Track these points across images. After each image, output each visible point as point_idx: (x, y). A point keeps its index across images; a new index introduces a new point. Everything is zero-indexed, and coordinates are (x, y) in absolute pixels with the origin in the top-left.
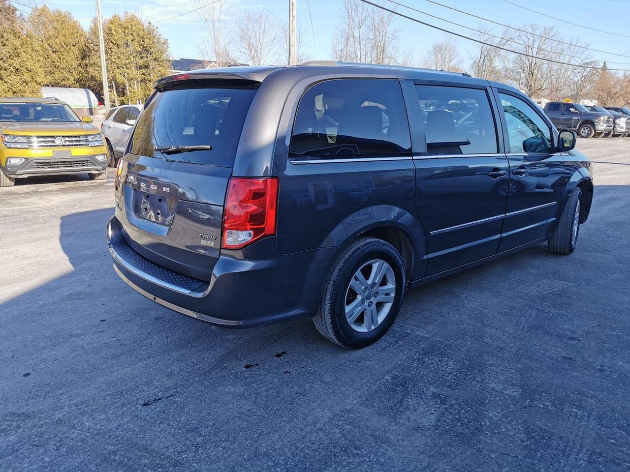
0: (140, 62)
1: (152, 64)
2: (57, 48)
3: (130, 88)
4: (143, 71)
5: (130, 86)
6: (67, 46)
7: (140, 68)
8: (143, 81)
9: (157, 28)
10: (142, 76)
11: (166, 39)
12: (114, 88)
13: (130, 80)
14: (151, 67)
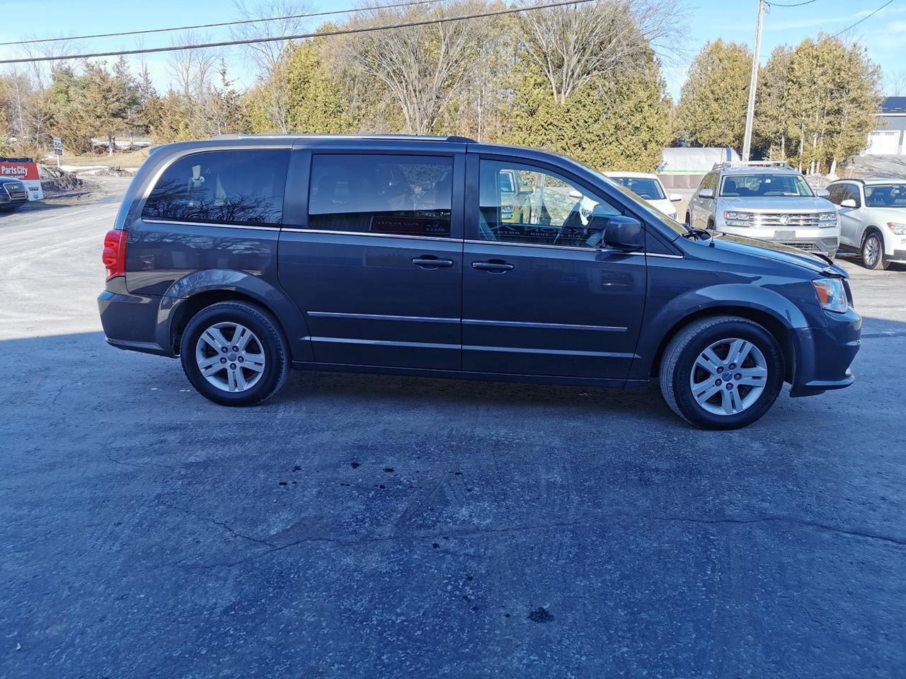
0: (829, 105)
1: (847, 107)
2: (721, 95)
3: (806, 144)
4: (831, 118)
5: (807, 141)
6: (733, 90)
7: (828, 114)
8: (830, 133)
9: (866, 50)
10: (828, 126)
11: (877, 65)
12: (783, 146)
13: (809, 132)
14: (845, 111)
